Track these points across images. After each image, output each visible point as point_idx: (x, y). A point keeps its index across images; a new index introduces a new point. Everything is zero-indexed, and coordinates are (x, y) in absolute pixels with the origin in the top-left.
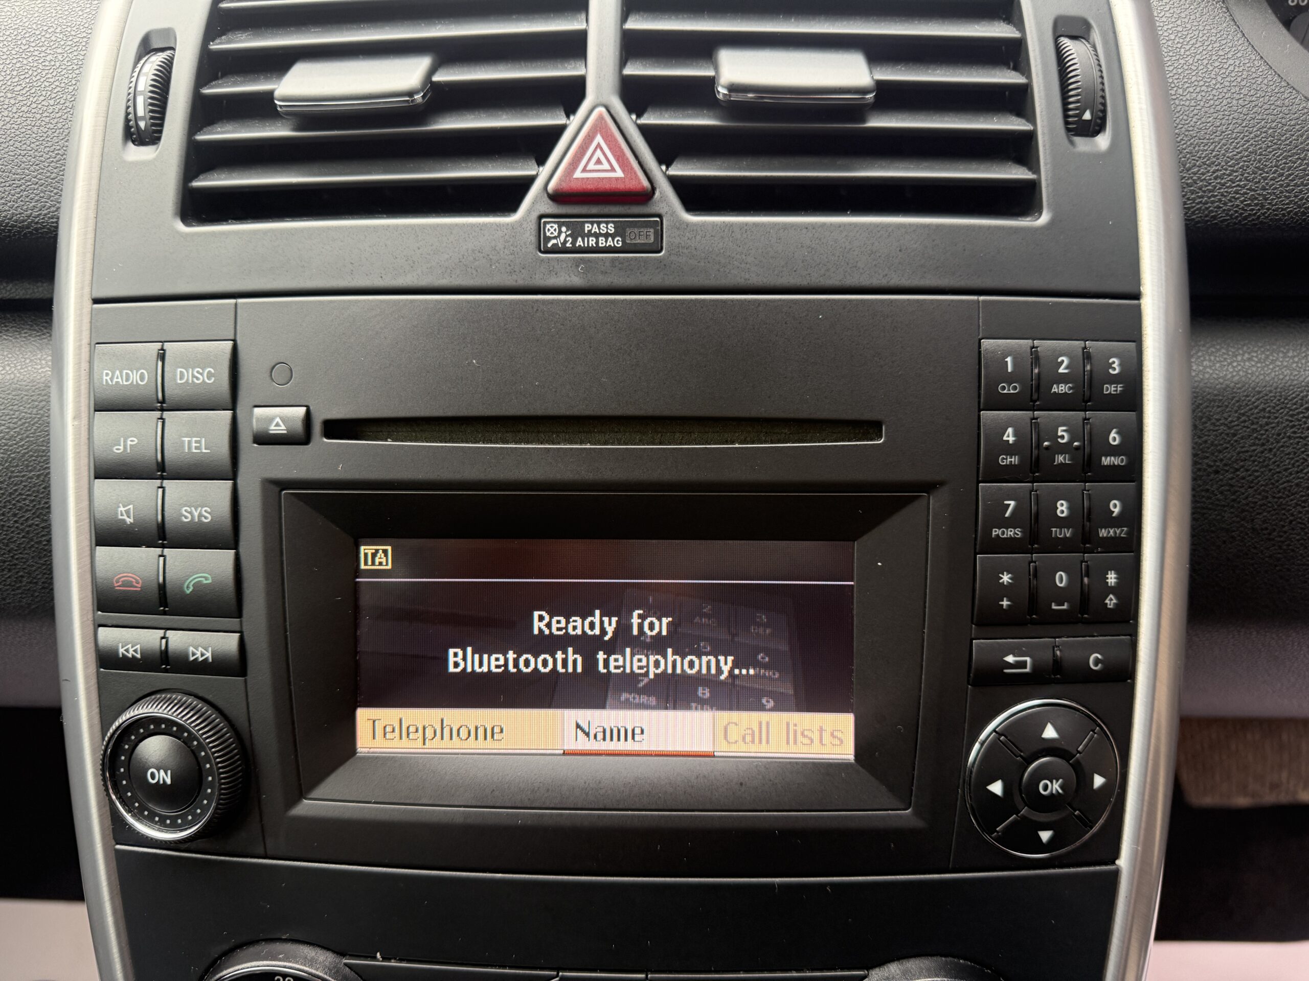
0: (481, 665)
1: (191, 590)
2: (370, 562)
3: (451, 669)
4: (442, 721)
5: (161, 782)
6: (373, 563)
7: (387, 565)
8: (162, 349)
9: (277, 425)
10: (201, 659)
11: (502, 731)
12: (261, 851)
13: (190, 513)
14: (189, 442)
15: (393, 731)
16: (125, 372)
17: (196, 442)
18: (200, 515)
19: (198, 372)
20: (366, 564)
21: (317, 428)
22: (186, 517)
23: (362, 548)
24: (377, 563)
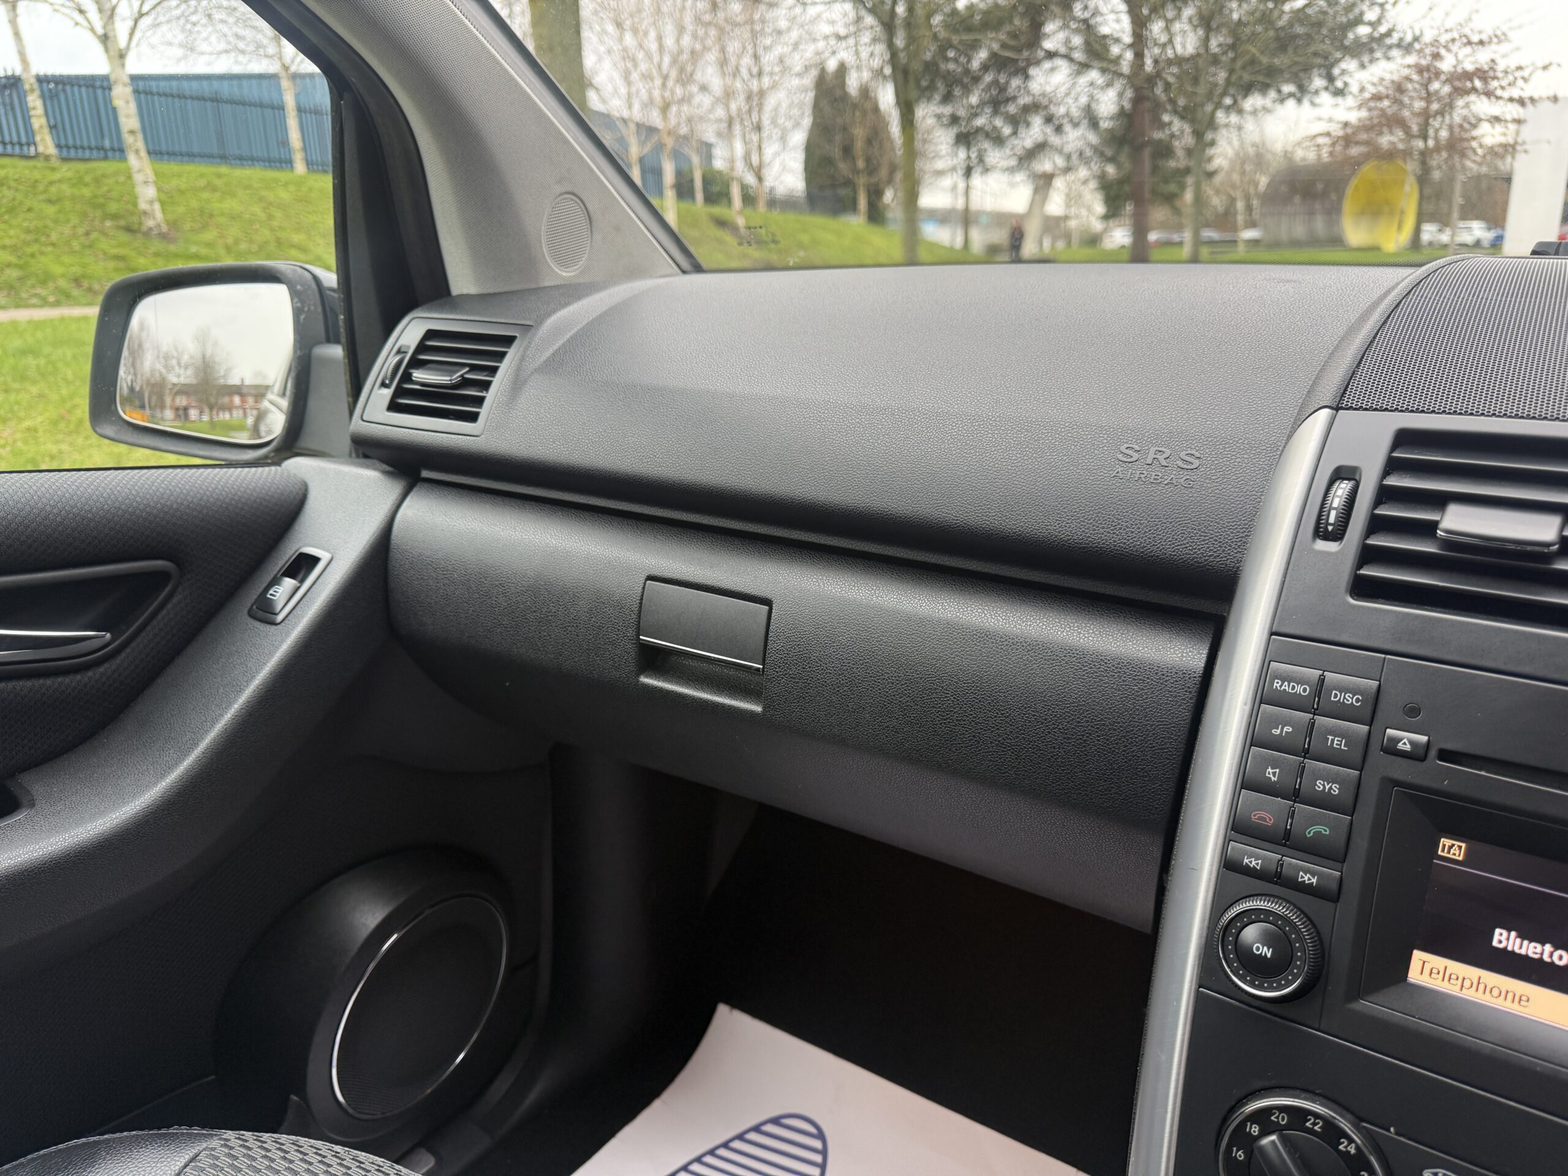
0: (1521, 947)
1: (1312, 834)
2: (1446, 851)
3: (1495, 943)
4: (1480, 978)
5: (1263, 954)
6: (1449, 852)
7: (1459, 855)
8: (1323, 675)
9: (1405, 744)
10: (1307, 882)
11: (1528, 1001)
12: (1316, 1026)
13: (1324, 785)
14: (1333, 741)
15: (1438, 973)
16: (1292, 684)
17: (1338, 741)
18: (1331, 788)
19: (1349, 696)
20: (1443, 851)
21: (1433, 753)
22: (1319, 787)
23: (1442, 840)
24: (1451, 853)
